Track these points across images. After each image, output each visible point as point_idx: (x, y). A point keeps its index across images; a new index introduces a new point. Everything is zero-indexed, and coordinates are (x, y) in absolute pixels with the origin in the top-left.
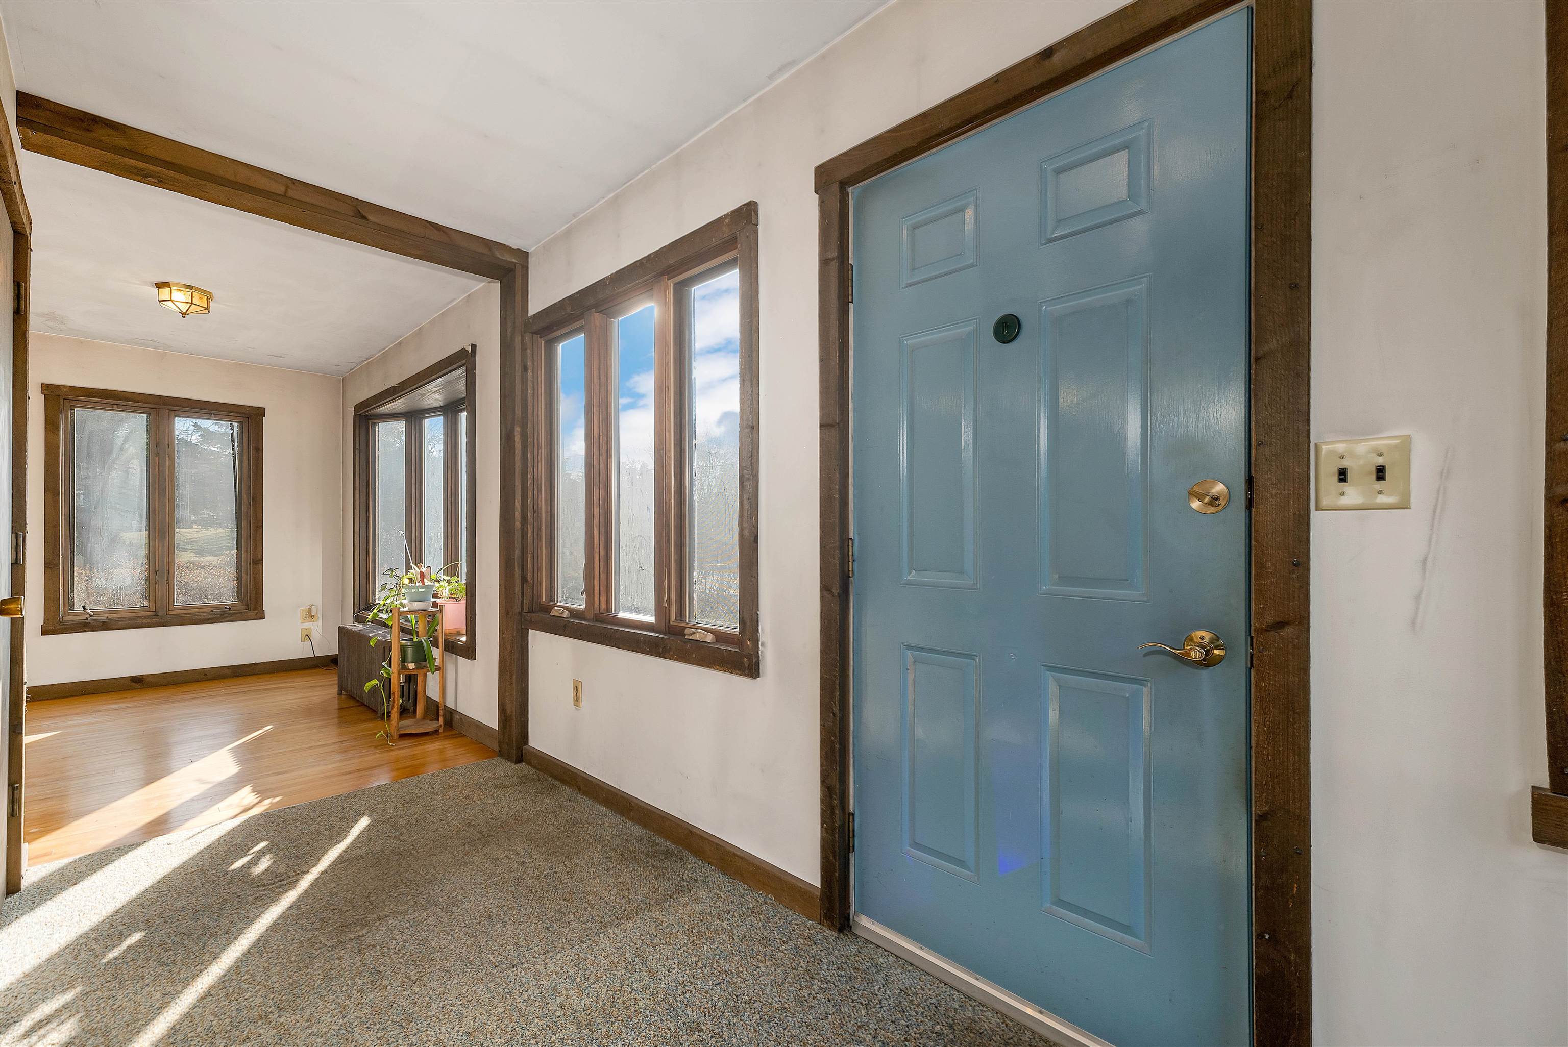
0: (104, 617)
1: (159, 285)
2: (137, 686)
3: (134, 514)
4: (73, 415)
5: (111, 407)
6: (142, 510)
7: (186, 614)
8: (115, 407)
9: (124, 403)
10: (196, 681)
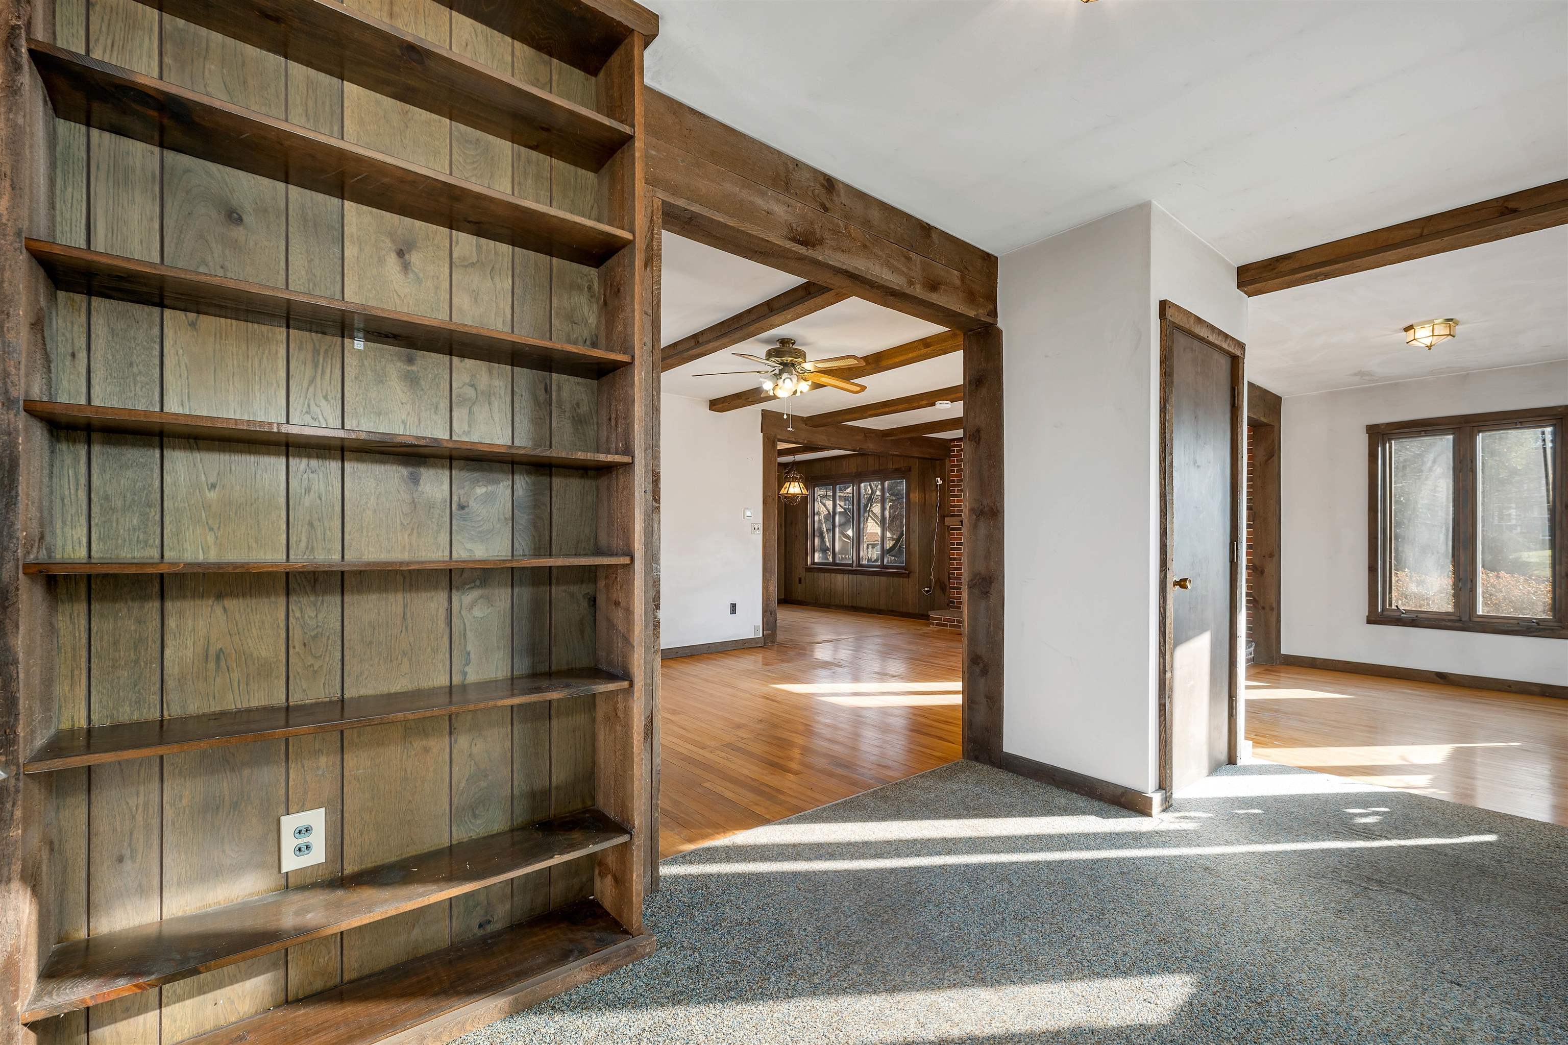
0: (1413, 616)
1: (1407, 329)
2: (1441, 681)
3: (1442, 528)
4: (1390, 447)
5: (1418, 434)
6: (1449, 524)
7: (1488, 623)
8: (1423, 433)
9: (1430, 428)
10: (1500, 690)
